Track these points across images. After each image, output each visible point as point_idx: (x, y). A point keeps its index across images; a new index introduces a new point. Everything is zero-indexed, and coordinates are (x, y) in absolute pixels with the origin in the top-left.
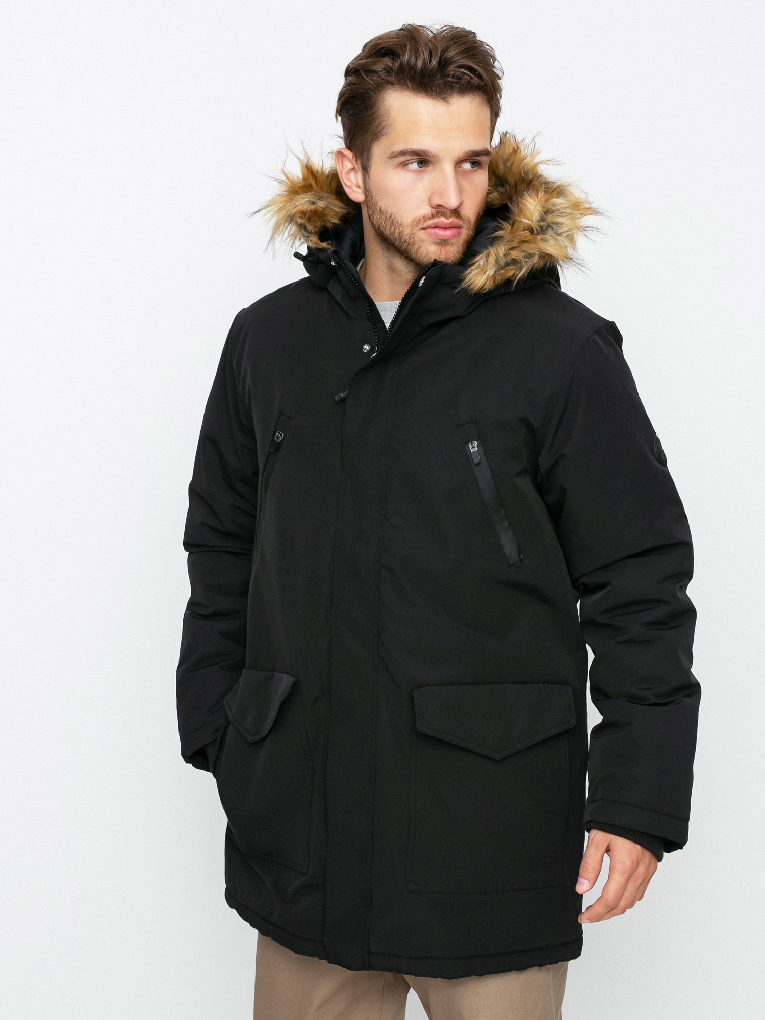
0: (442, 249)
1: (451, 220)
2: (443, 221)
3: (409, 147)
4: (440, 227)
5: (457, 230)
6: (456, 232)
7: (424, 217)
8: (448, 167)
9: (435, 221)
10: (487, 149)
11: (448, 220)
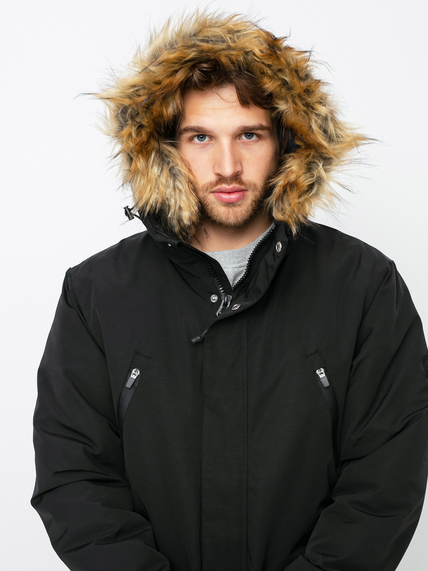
0: (230, 210)
1: (231, 186)
2: (224, 187)
3: (190, 125)
4: (224, 192)
5: (241, 193)
6: (240, 195)
7: (211, 184)
8: (225, 141)
9: (218, 187)
10: (261, 125)
11: (229, 185)
